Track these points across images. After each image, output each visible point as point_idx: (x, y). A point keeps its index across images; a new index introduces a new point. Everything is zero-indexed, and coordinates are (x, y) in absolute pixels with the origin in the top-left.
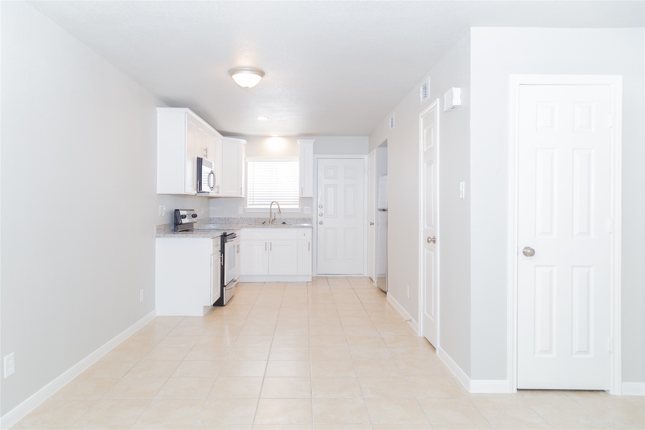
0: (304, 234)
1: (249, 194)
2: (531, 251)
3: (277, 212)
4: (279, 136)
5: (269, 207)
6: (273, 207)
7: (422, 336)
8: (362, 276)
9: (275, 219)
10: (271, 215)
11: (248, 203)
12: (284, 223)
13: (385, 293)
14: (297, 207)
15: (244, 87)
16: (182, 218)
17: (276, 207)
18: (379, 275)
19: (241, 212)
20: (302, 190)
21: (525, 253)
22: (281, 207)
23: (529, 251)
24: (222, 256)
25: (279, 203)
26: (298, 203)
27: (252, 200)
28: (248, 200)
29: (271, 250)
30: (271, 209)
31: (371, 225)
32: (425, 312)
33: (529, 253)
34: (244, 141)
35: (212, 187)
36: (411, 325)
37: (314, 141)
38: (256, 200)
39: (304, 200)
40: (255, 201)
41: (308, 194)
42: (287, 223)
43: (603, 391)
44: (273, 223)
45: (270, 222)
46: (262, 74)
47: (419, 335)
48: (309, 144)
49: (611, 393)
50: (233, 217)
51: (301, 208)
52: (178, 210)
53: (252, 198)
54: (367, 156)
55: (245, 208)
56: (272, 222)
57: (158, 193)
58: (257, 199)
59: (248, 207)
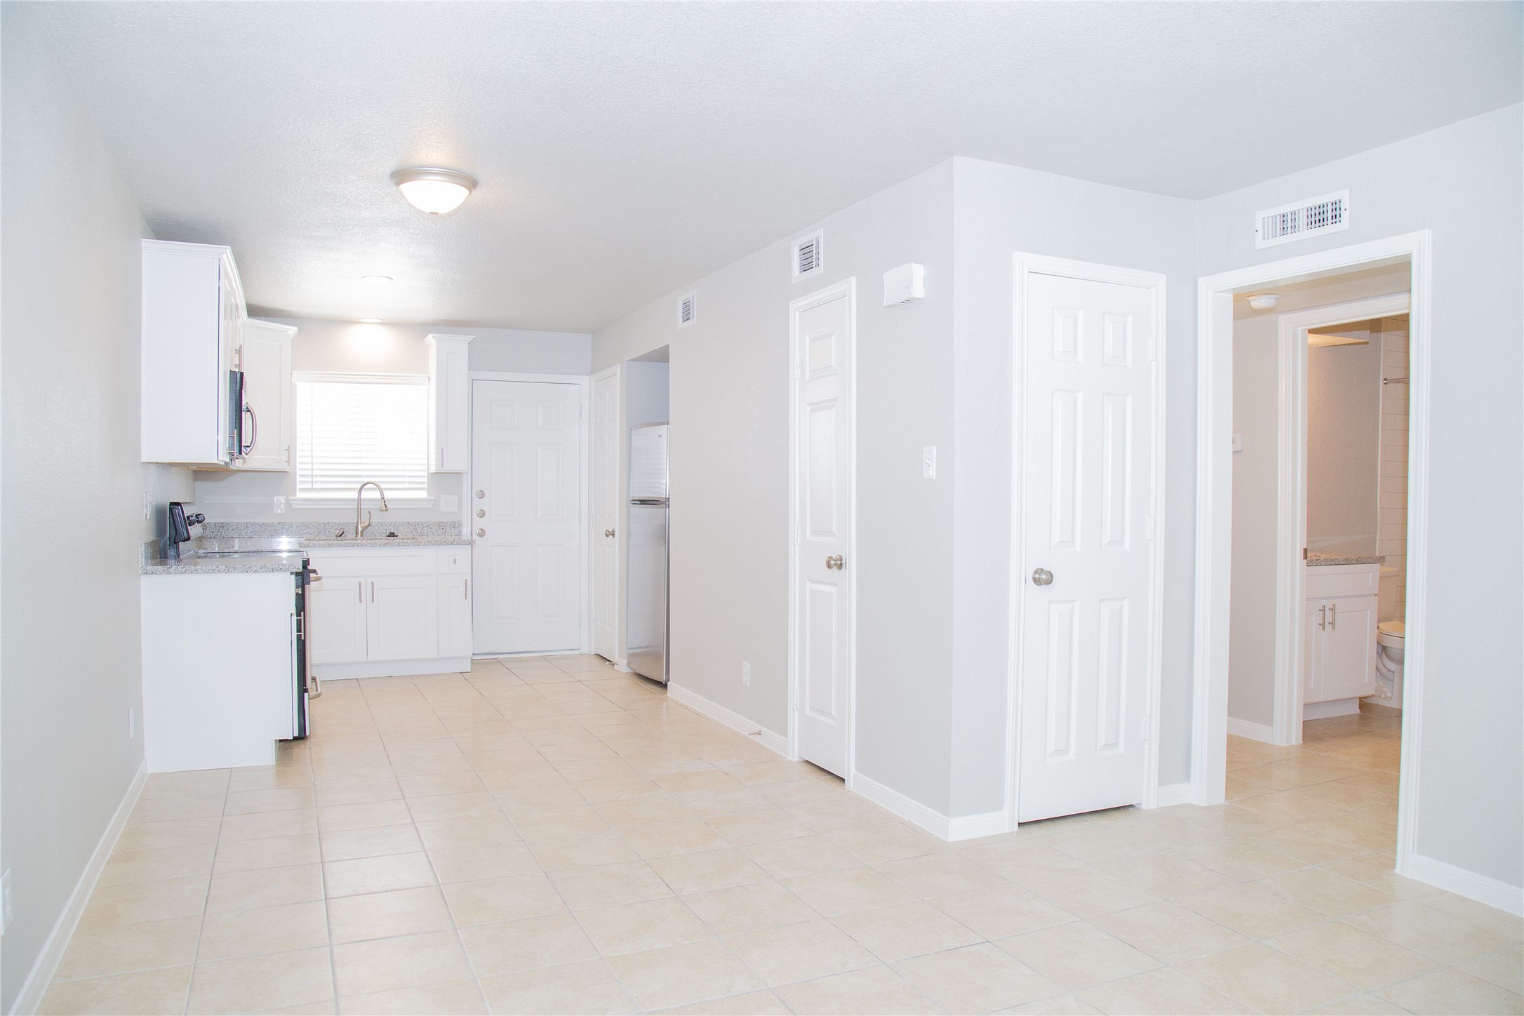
0: (455, 560)
1: (300, 463)
2: (1046, 575)
3: (379, 507)
4: (379, 321)
5: (354, 495)
6: (365, 495)
7: (796, 759)
8: (578, 652)
9: (369, 525)
10: (359, 515)
11: (299, 486)
12: (392, 535)
13: (663, 685)
14: (423, 495)
15: (428, 211)
16: (190, 525)
17: (377, 495)
18: (641, 648)
19: (280, 510)
20: (441, 453)
21: (1037, 581)
22: (388, 495)
23: (1044, 577)
24: (302, 618)
25: (382, 486)
26: (426, 486)
27: (310, 479)
28: (298, 479)
29: (373, 601)
30: (359, 500)
31: (607, 536)
32: (808, 711)
33: (1043, 578)
34: (292, 330)
35: (249, 447)
36: (761, 743)
37: (470, 338)
38: (318, 479)
39: (443, 479)
40: (317, 482)
41: (458, 463)
42: (400, 536)
43: (1131, 806)
44: (364, 534)
45: (357, 533)
46: (471, 183)
47: (790, 758)
48: (460, 344)
49: (1144, 807)
50: (259, 520)
51: (433, 498)
52: (178, 504)
53: (310, 473)
54: (587, 378)
55: (290, 498)
56: (362, 532)
57: (143, 460)
58: (321, 476)
59: (300, 495)
